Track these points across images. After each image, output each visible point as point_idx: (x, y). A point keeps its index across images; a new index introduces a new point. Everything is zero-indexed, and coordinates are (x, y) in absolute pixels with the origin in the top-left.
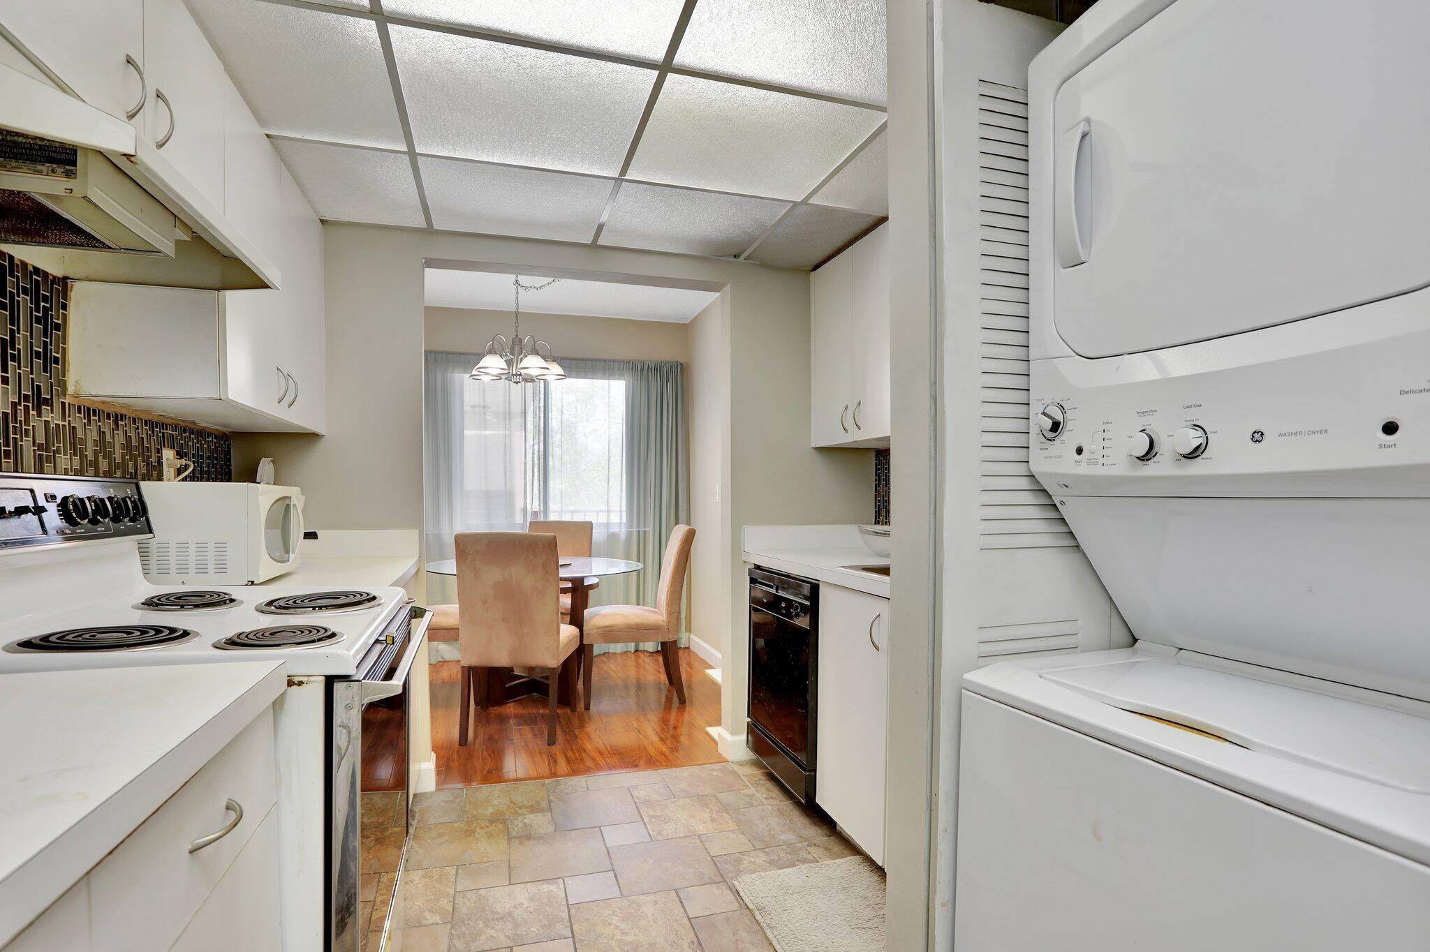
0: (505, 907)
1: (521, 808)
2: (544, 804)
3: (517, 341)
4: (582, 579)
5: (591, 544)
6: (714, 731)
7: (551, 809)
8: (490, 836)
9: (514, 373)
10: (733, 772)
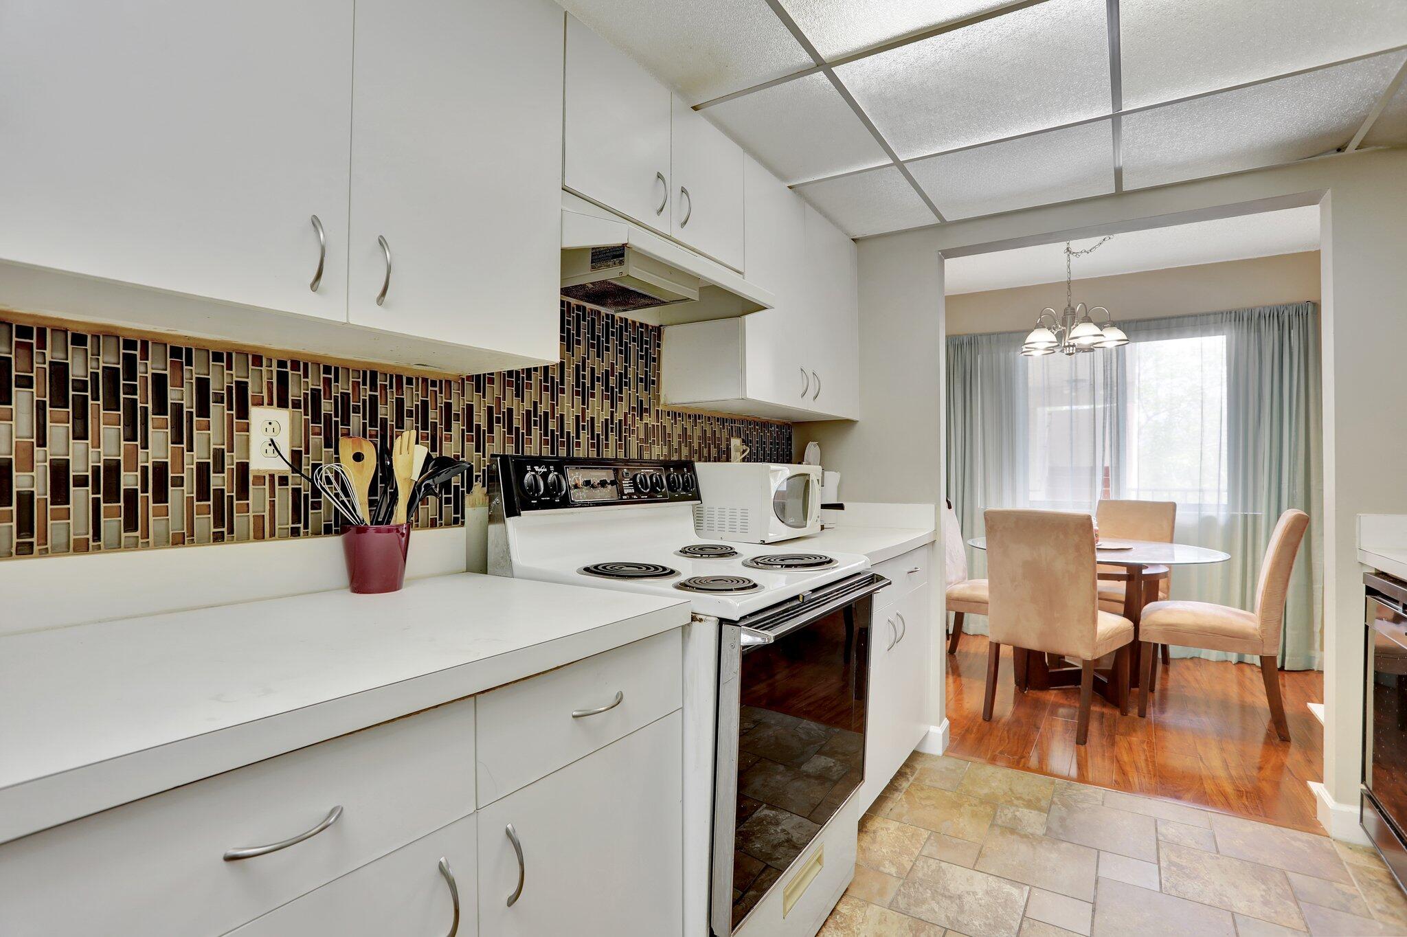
0: (958, 889)
1: (1017, 799)
2: (1044, 803)
3: (1069, 311)
4: (1144, 568)
5: (1173, 527)
6: (1314, 786)
7: (1049, 811)
8: (974, 815)
9: (1067, 344)
10: (1334, 855)
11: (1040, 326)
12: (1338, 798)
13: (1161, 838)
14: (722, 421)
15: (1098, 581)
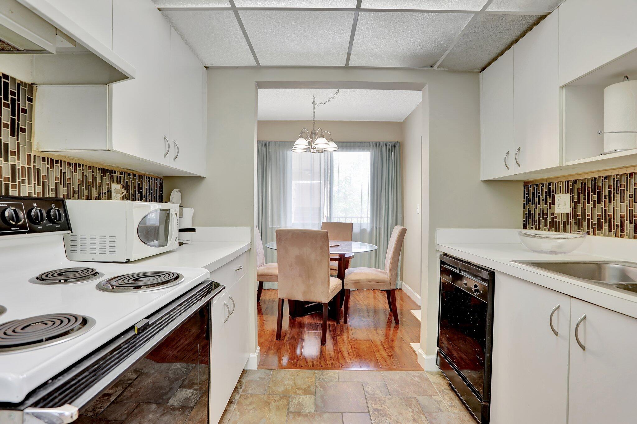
1: (299, 389)
2: (312, 389)
3: (314, 132)
4: (344, 255)
5: (352, 234)
6: (414, 345)
7: (315, 393)
8: (278, 408)
9: (312, 147)
10: (427, 380)
11: (301, 137)
12: (427, 354)
13: (367, 394)
14: (104, 171)
15: (330, 262)
